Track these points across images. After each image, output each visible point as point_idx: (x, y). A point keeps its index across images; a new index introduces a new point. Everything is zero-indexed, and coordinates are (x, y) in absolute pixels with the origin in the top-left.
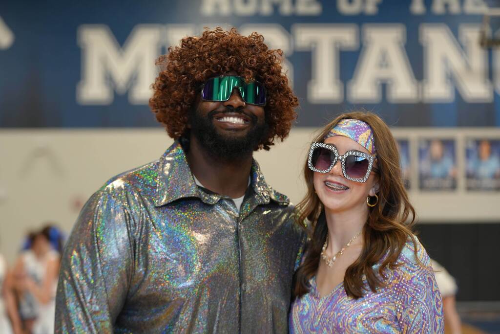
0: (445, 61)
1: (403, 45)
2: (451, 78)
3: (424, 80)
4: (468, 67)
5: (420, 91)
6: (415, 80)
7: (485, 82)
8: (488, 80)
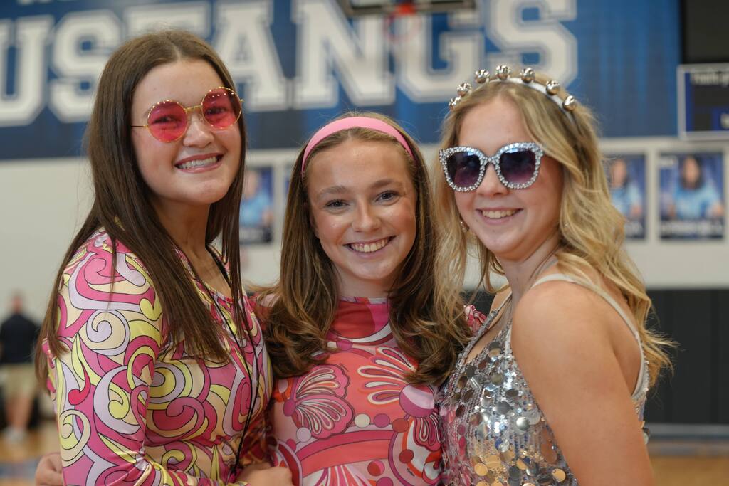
0: (327, 46)
1: (268, 25)
2: (334, 72)
3: (297, 78)
4: (359, 53)
5: (290, 93)
6: (283, 79)
7: (384, 77)
8: (388, 73)
